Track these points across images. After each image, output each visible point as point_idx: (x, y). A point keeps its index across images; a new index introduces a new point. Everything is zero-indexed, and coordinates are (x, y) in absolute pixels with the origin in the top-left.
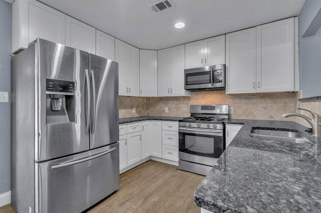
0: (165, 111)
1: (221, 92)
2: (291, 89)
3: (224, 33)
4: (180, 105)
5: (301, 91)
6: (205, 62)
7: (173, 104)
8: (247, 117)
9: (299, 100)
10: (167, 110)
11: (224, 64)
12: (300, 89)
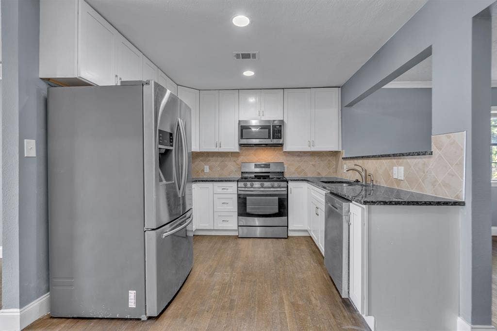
0: (204, 171)
1: (274, 149)
2: (336, 149)
3: (283, 87)
4: (226, 163)
5: (344, 151)
6: (262, 115)
7: (216, 161)
8: (299, 175)
9: (343, 158)
10: (207, 169)
11: (282, 119)
12: (342, 149)
